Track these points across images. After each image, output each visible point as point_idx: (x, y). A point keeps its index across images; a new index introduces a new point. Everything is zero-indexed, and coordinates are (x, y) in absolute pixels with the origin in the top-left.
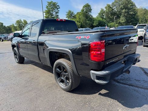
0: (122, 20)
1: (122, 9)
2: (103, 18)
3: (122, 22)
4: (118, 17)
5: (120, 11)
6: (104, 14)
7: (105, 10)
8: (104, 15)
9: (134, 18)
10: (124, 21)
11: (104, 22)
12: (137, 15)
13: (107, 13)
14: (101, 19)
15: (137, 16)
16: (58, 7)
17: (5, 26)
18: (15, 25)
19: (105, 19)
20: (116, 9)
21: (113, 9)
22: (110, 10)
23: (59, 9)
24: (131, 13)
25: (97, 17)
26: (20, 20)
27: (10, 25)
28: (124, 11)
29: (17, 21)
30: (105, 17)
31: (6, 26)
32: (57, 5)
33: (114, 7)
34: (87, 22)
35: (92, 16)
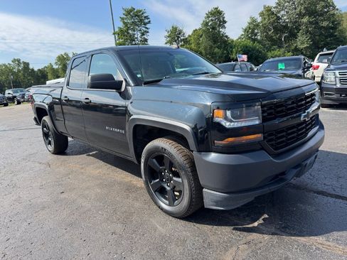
0: (302, 43)
1: (301, 15)
2: (254, 40)
3: (302, 47)
4: (293, 36)
5: (296, 22)
6: (256, 31)
7: (259, 19)
8: (258, 33)
9: (332, 35)
10: (306, 46)
11: (258, 50)
12: (340, 28)
13: (265, 27)
14: (250, 43)
15: (341, 31)
16: (146, 21)
17: (33, 70)
18: (55, 67)
19: (259, 42)
20: (285, 17)
21: (278, 18)
22: (272, 20)
23: (148, 26)
24: (325, 24)
25: (240, 38)
26: (65, 54)
27: (45, 67)
28: (305, 20)
29: (59, 57)
30: (259, 38)
31: (36, 69)
32: (145, 15)
33: (282, 13)
34: (216, 50)
35: (226, 36)
